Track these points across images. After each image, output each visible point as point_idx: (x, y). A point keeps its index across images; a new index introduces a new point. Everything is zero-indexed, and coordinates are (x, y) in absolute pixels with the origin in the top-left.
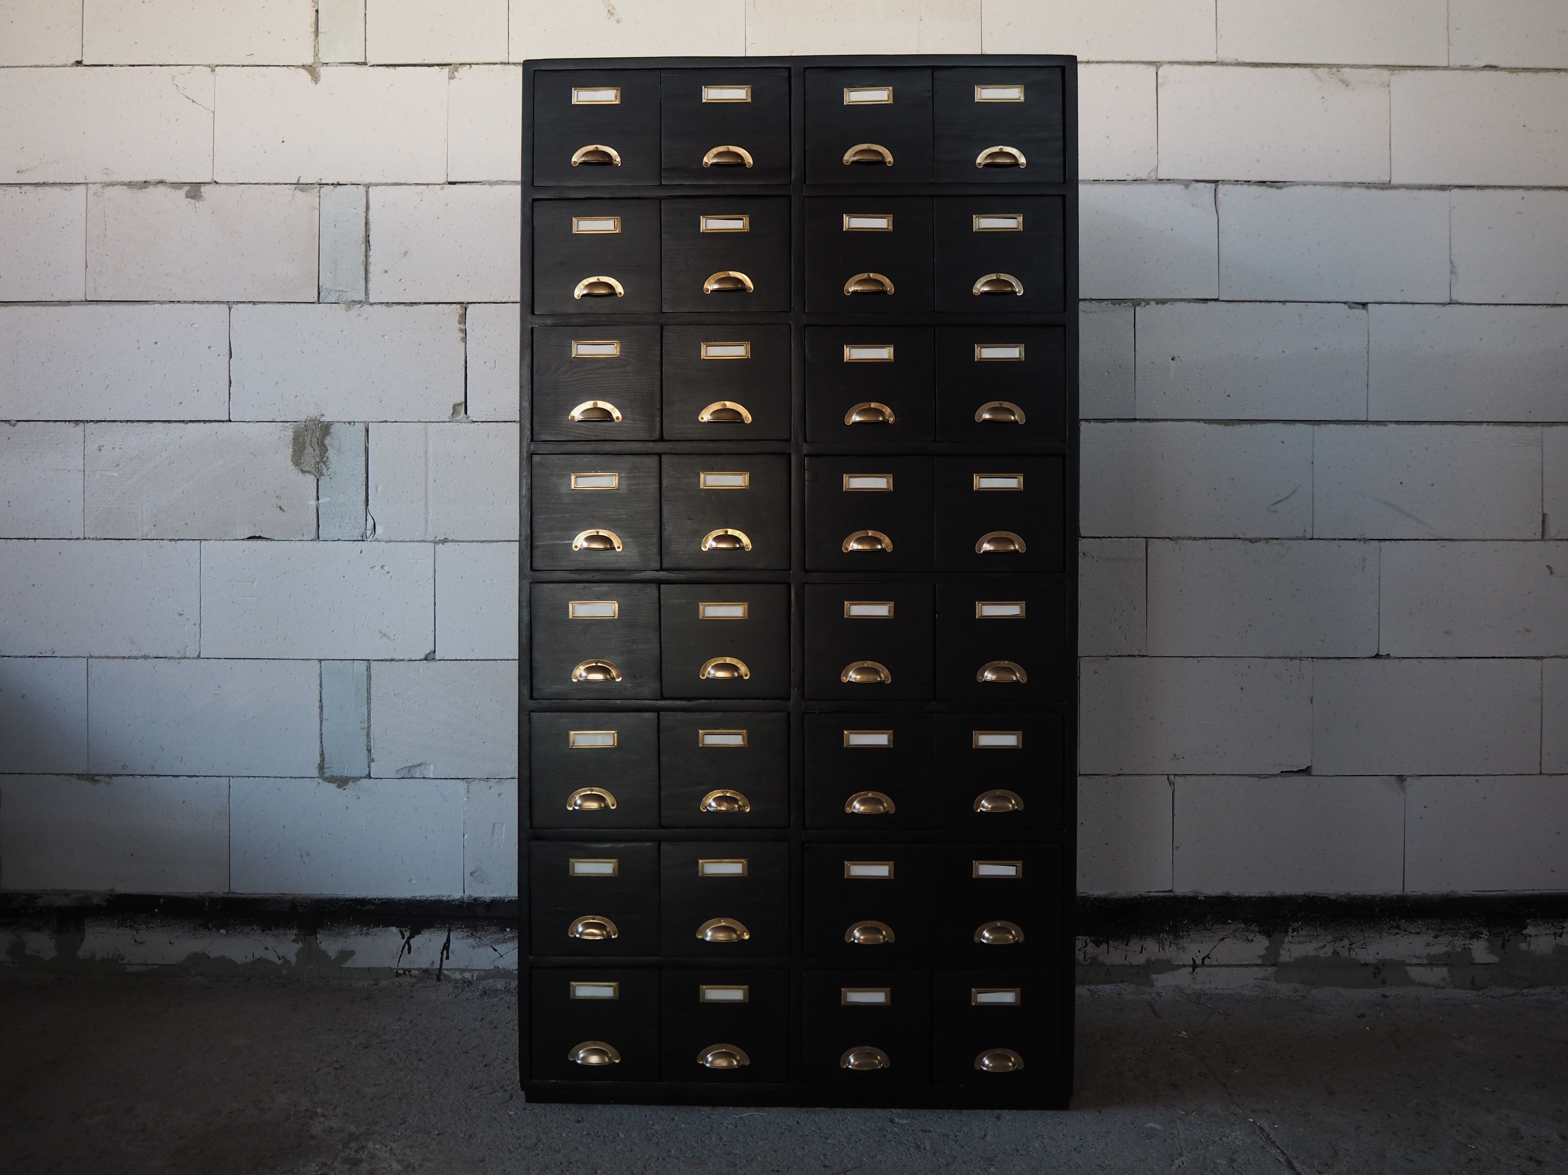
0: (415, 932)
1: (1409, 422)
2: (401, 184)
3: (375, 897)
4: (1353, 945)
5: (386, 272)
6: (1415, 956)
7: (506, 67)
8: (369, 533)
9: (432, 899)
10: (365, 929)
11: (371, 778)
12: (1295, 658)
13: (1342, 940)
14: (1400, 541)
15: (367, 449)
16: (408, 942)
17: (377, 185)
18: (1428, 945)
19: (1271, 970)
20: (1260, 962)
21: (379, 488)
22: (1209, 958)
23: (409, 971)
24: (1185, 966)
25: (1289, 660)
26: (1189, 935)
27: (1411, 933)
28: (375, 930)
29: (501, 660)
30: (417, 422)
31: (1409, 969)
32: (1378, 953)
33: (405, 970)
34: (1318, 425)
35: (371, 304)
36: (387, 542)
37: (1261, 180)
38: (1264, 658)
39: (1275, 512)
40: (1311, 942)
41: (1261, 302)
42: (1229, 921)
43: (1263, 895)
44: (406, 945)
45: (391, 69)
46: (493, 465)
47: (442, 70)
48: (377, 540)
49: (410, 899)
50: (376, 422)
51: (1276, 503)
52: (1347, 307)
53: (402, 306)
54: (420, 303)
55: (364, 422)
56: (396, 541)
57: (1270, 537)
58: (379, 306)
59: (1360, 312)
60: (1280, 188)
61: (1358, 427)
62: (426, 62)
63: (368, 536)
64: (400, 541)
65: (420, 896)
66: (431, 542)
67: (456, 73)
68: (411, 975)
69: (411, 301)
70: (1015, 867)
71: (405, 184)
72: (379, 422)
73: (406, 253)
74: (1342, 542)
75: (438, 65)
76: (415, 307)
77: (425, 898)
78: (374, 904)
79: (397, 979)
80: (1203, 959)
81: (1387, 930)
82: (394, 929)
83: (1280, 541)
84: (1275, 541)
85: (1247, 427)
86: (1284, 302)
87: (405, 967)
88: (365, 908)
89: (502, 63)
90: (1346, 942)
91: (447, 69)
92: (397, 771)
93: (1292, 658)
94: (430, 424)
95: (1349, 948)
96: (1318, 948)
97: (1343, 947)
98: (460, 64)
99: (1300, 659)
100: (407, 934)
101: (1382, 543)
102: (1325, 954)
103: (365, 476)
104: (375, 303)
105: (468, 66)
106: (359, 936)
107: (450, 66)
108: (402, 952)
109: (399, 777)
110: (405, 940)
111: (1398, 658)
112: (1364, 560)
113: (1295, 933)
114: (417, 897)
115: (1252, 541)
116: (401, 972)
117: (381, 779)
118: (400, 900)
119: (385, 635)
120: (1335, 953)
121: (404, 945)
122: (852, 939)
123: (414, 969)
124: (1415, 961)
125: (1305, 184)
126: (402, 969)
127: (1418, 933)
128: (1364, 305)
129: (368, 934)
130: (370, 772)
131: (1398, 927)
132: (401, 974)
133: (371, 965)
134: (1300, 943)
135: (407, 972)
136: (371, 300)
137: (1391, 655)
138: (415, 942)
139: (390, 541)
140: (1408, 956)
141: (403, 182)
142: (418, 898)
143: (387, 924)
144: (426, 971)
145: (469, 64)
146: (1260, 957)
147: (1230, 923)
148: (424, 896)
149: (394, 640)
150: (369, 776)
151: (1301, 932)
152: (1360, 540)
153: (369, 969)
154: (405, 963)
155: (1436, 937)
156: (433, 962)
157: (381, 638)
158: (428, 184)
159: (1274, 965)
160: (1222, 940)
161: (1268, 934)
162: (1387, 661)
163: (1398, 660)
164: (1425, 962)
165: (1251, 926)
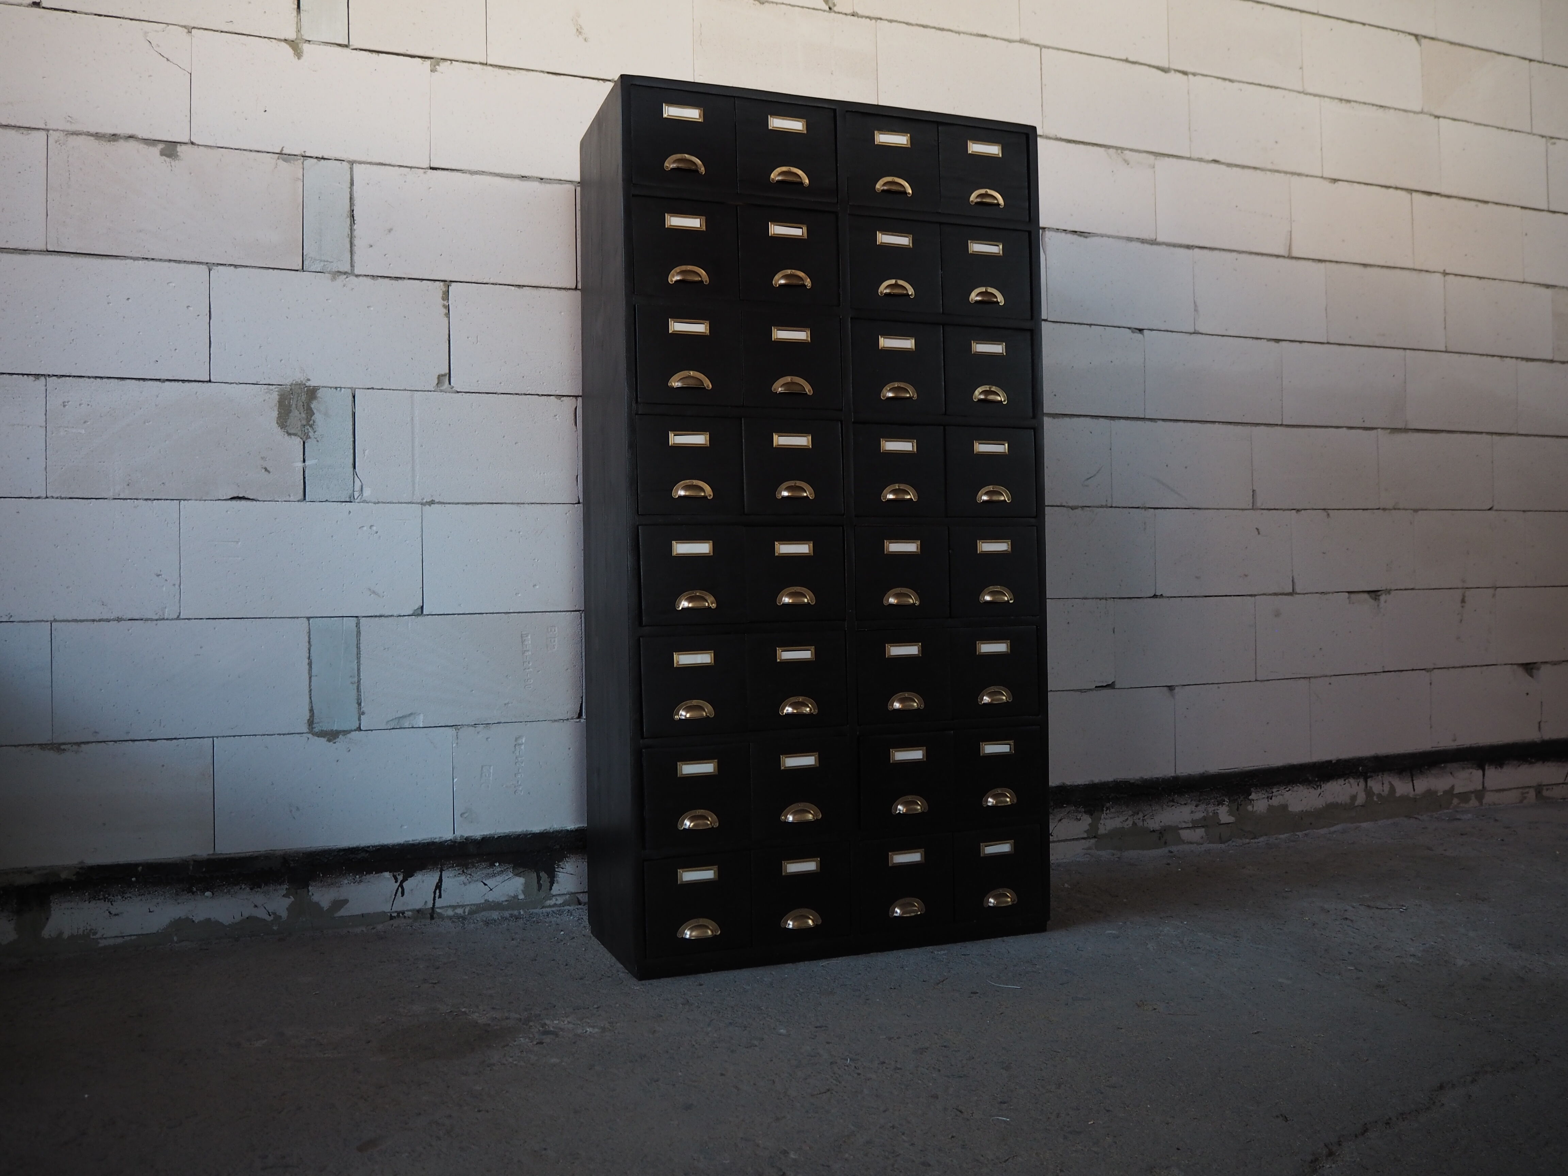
0: (408, 875)
1: (1171, 420)
2: (385, 165)
3: (369, 845)
4: (1146, 817)
5: (371, 246)
6: (1185, 822)
7: (485, 67)
8: (356, 494)
9: (425, 841)
10: (358, 877)
11: (361, 730)
12: (1103, 599)
13: (1138, 814)
14: (1167, 510)
15: (354, 414)
16: (401, 885)
17: (360, 163)
18: (1192, 812)
19: (1093, 841)
20: (1085, 835)
21: (367, 452)
23: (403, 913)
25: (1099, 600)
27: (1181, 804)
28: (368, 876)
29: (486, 613)
30: (403, 390)
31: (1181, 831)
32: (1161, 822)
33: (398, 913)
34: (1113, 420)
35: (357, 276)
36: (375, 503)
37: (1074, 230)
38: (1082, 599)
39: (1087, 486)
40: (1118, 817)
41: (1075, 324)
42: (1065, 805)
43: (1087, 783)
44: (400, 888)
45: (374, 55)
46: (477, 433)
47: (424, 62)
48: (365, 501)
49: (404, 844)
50: (363, 389)
51: (1088, 479)
52: (1130, 331)
53: (387, 280)
54: (404, 278)
55: (351, 388)
56: (384, 503)
57: (1084, 505)
58: (365, 278)
59: (1138, 336)
60: (1086, 237)
61: (1139, 423)
62: (409, 53)
63: (356, 498)
64: (388, 503)
65: (413, 840)
66: (418, 503)
67: (437, 67)
68: (405, 917)
69: (396, 276)
70: (1009, 746)
71: (390, 165)
72: (365, 389)
73: (390, 230)
74: (1131, 509)
75: (419, 57)
76: (400, 281)
77: (418, 841)
78: (367, 851)
79: (392, 922)
81: (1166, 804)
82: (387, 875)
83: (1091, 508)
84: (1088, 509)
85: (1067, 420)
86: (1091, 325)
87: (399, 910)
88: (359, 857)
89: (481, 64)
90: (1141, 815)
91: (428, 62)
92: (388, 722)
93: (1100, 599)
94: (415, 392)
95: (1143, 819)
96: (1123, 821)
97: (1139, 819)
98: (442, 59)
99: (1106, 599)
100: (400, 878)
101: (1157, 511)
102: (1127, 825)
103: (352, 439)
104: (360, 275)
105: (449, 62)
106: (352, 884)
107: (432, 60)
108: (395, 895)
109: (389, 728)
110: (398, 883)
111: (1168, 597)
112: (1145, 524)
113: (1108, 811)
114: (409, 841)
115: (1073, 508)
116: (395, 914)
117: (372, 730)
118: (394, 846)
119: (374, 592)
120: (1134, 824)
121: (398, 889)
122: (898, 811)
123: (408, 911)
124: (1184, 825)
125: (1102, 236)
126: (396, 912)
127: (1185, 804)
128: (1141, 330)
129: (361, 881)
130: (360, 724)
131: (1173, 801)
132: (395, 917)
133: (365, 912)
134: (1111, 818)
135: (401, 914)
136: (357, 272)
137: (1164, 595)
138: (409, 884)
139: (378, 503)
140: (1180, 822)
141: (387, 163)
142: (411, 842)
143: (380, 870)
144: (419, 911)
145: (451, 60)
146: (1085, 831)
147: (1065, 807)
148: (416, 840)
149: (383, 596)
150: (359, 729)
151: (1113, 810)
152: (1142, 508)
153: (363, 915)
154: (399, 905)
155: (1196, 806)
156: (426, 902)
157: (370, 595)
158: (411, 168)
159: (1095, 837)
160: (1060, 820)
161: (1090, 813)
162: (1161, 599)
163: (1168, 599)
164: (1191, 826)
165: (1079, 808)
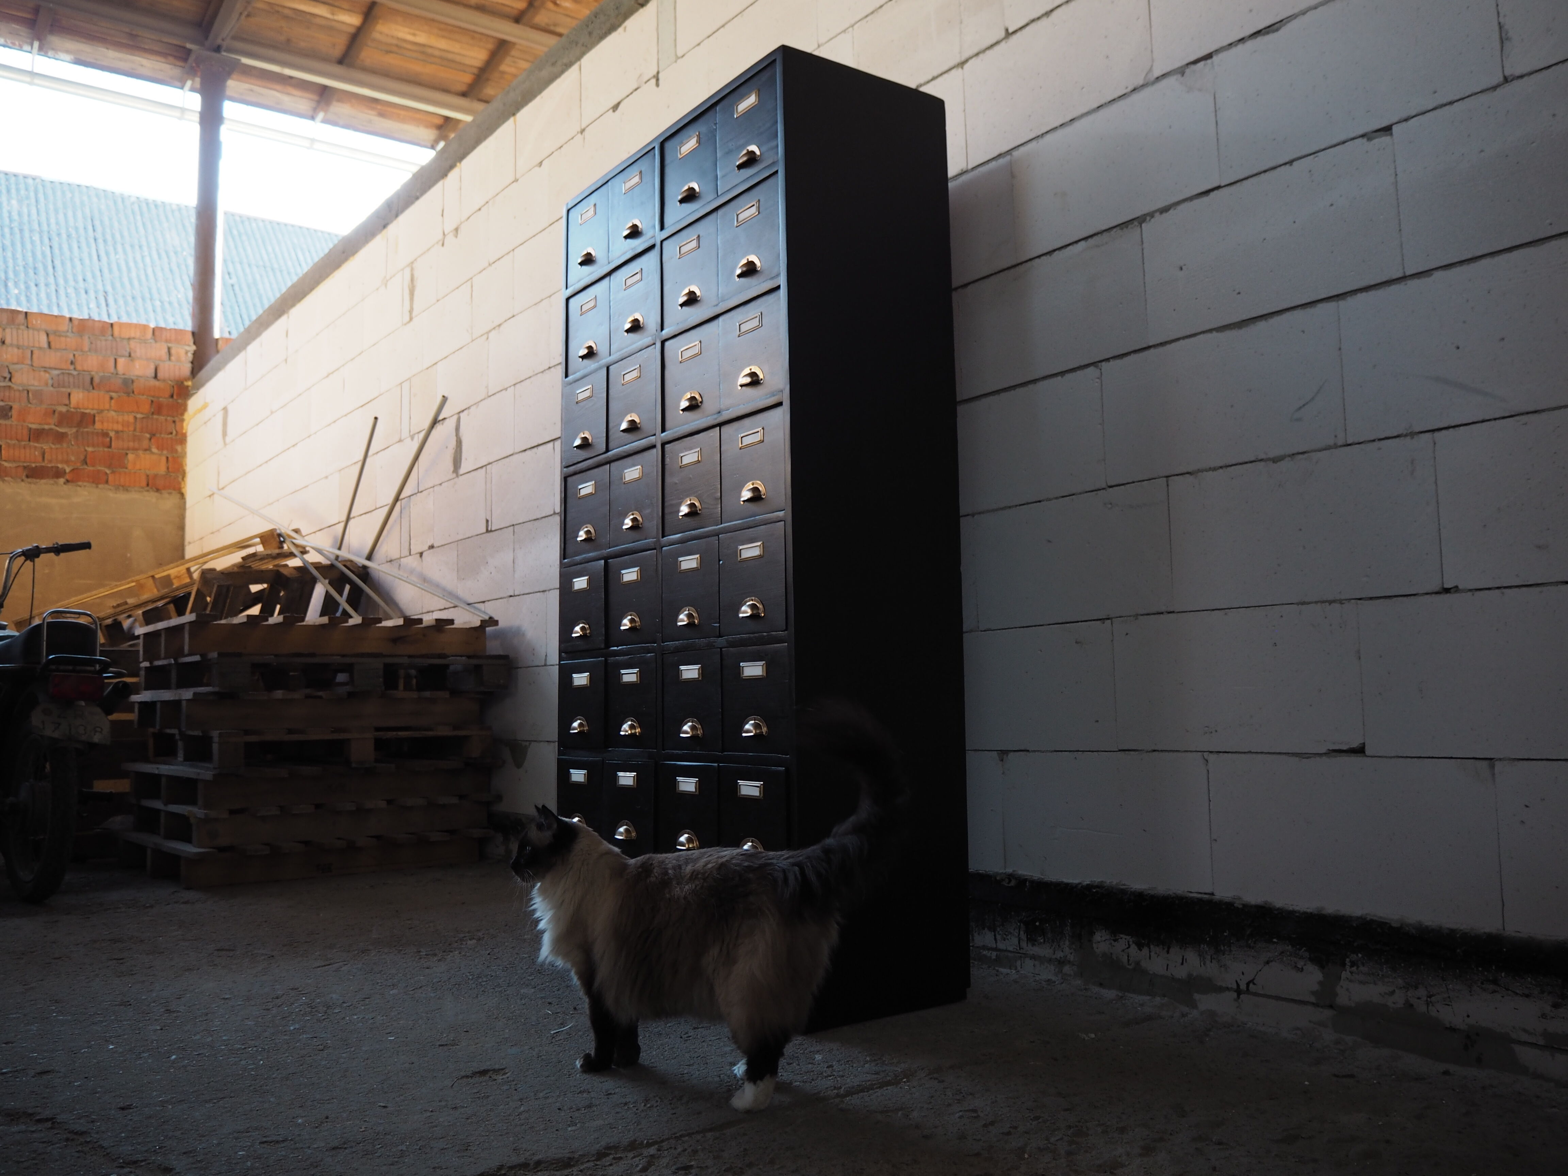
1: (1461, 263)
4: (1433, 999)
6: (1525, 1030)
12: (1334, 601)
13: (1416, 988)
14: (1462, 428)
18: (1544, 1016)
19: (1329, 1013)
20: (1313, 999)
22: (1254, 984)
24: (1228, 989)
25: (1327, 604)
26: (1231, 951)
27: (1517, 994)
31: (1517, 1048)
32: (1468, 1016)
34: (1343, 299)
37: (1255, 30)
38: (1298, 604)
39: (1299, 420)
40: (1375, 984)
41: (1265, 171)
42: (1275, 940)
43: (1308, 911)
51: (1300, 408)
52: (1365, 140)
57: (1295, 451)
59: (1385, 140)
60: (1277, 30)
61: (1394, 288)
74: (1382, 442)
80: (1248, 984)
81: (1479, 985)
83: (1306, 455)
84: (1301, 456)
85: (1262, 325)
86: (1291, 162)
90: (1422, 992)
93: (1330, 602)
95: (1427, 1000)
96: (1386, 993)
97: (1419, 998)
99: (1341, 602)
101: (1437, 434)
102: (1394, 1003)
111: (1470, 590)
112: (1412, 462)
113: (1354, 969)
115: (1275, 460)
120: (1409, 1005)
124: (1525, 1037)
125: (1303, 13)
127: (1527, 996)
128: (1387, 130)
131: (1495, 982)
134: (1361, 982)
137: (1460, 587)
140: (1514, 1028)
146: (1313, 993)
147: (1275, 942)
151: (1362, 968)
152: (1406, 435)
155: (1556, 1006)
159: (1331, 1007)
160: (1268, 963)
161: (1321, 964)
162: (1457, 595)
163: (1470, 594)
164: (1541, 1042)
165: (1300, 950)
